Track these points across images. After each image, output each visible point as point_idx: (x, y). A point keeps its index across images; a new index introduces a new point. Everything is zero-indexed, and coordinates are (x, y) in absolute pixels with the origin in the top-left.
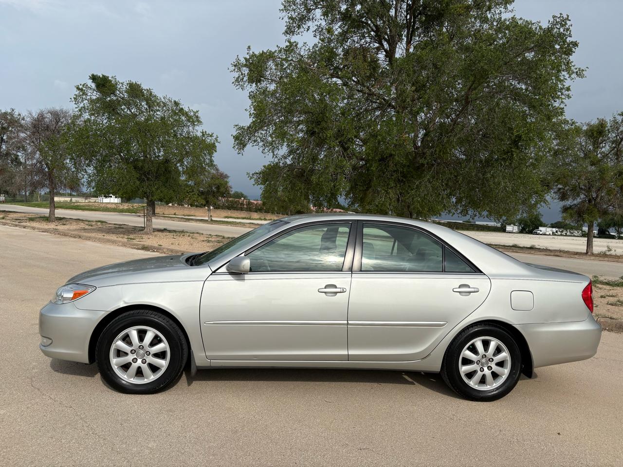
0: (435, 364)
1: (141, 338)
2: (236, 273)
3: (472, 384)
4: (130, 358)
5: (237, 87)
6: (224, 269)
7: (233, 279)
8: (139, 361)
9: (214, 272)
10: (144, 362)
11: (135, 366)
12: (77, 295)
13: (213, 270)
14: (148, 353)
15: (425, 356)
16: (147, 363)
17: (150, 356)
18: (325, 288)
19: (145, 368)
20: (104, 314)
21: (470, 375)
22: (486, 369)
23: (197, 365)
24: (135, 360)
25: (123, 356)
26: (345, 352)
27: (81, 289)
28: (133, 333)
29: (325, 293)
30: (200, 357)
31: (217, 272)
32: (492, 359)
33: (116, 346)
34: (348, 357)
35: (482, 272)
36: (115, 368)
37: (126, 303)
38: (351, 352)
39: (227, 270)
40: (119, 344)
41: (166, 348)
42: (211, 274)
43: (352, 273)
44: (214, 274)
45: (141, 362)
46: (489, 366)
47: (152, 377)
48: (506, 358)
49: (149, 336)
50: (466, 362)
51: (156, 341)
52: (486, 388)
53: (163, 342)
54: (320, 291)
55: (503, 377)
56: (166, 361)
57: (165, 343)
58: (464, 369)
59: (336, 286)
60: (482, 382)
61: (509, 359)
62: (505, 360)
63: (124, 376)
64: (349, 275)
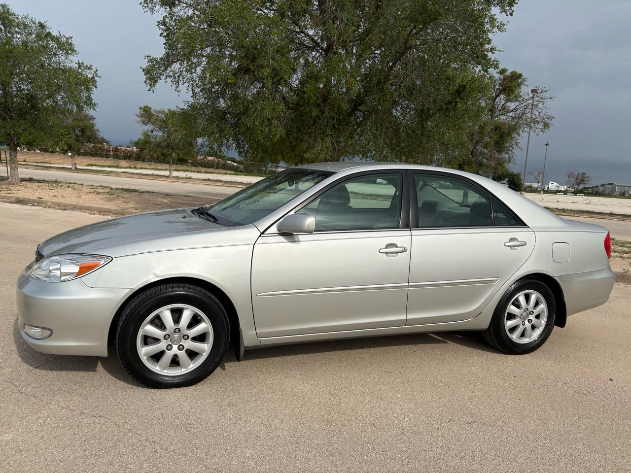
0: (484, 323)
1: (177, 320)
2: (288, 233)
4: (162, 345)
5: (145, 10)
6: (274, 229)
7: (286, 241)
8: (175, 347)
9: (263, 233)
10: (181, 348)
11: (169, 354)
12: (84, 270)
13: (261, 231)
14: (186, 337)
15: (477, 314)
16: (185, 349)
17: (190, 339)
18: (386, 247)
19: (182, 354)
20: (130, 291)
21: (513, 329)
22: (526, 322)
23: (246, 345)
24: (170, 347)
25: (151, 344)
26: (403, 317)
27: (89, 261)
28: (166, 314)
29: (386, 253)
30: (249, 336)
31: (267, 232)
32: (532, 312)
33: (144, 331)
34: (406, 323)
35: (526, 225)
36: (144, 359)
37: (158, 276)
38: (410, 316)
39: (278, 230)
40: (149, 329)
41: (207, 328)
42: (260, 236)
43: (410, 230)
44: (262, 235)
45: (177, 349)
46: (530, 319)
47: (192, 366)
48: (543, 309)
49: (187, 316)
50: (511, 316)
51: (195, 321)
52: (525, 341)
53: (204, 321)
54: (381, 251)
55: (540, 328)
56: (208, 343)
57: (207, 322)
58: (509, 324)
59: (397, 245)
60: (523, 335)
61: (546, 311)
62: (543, 311)
63: (156, 368)
64: (408, 233)
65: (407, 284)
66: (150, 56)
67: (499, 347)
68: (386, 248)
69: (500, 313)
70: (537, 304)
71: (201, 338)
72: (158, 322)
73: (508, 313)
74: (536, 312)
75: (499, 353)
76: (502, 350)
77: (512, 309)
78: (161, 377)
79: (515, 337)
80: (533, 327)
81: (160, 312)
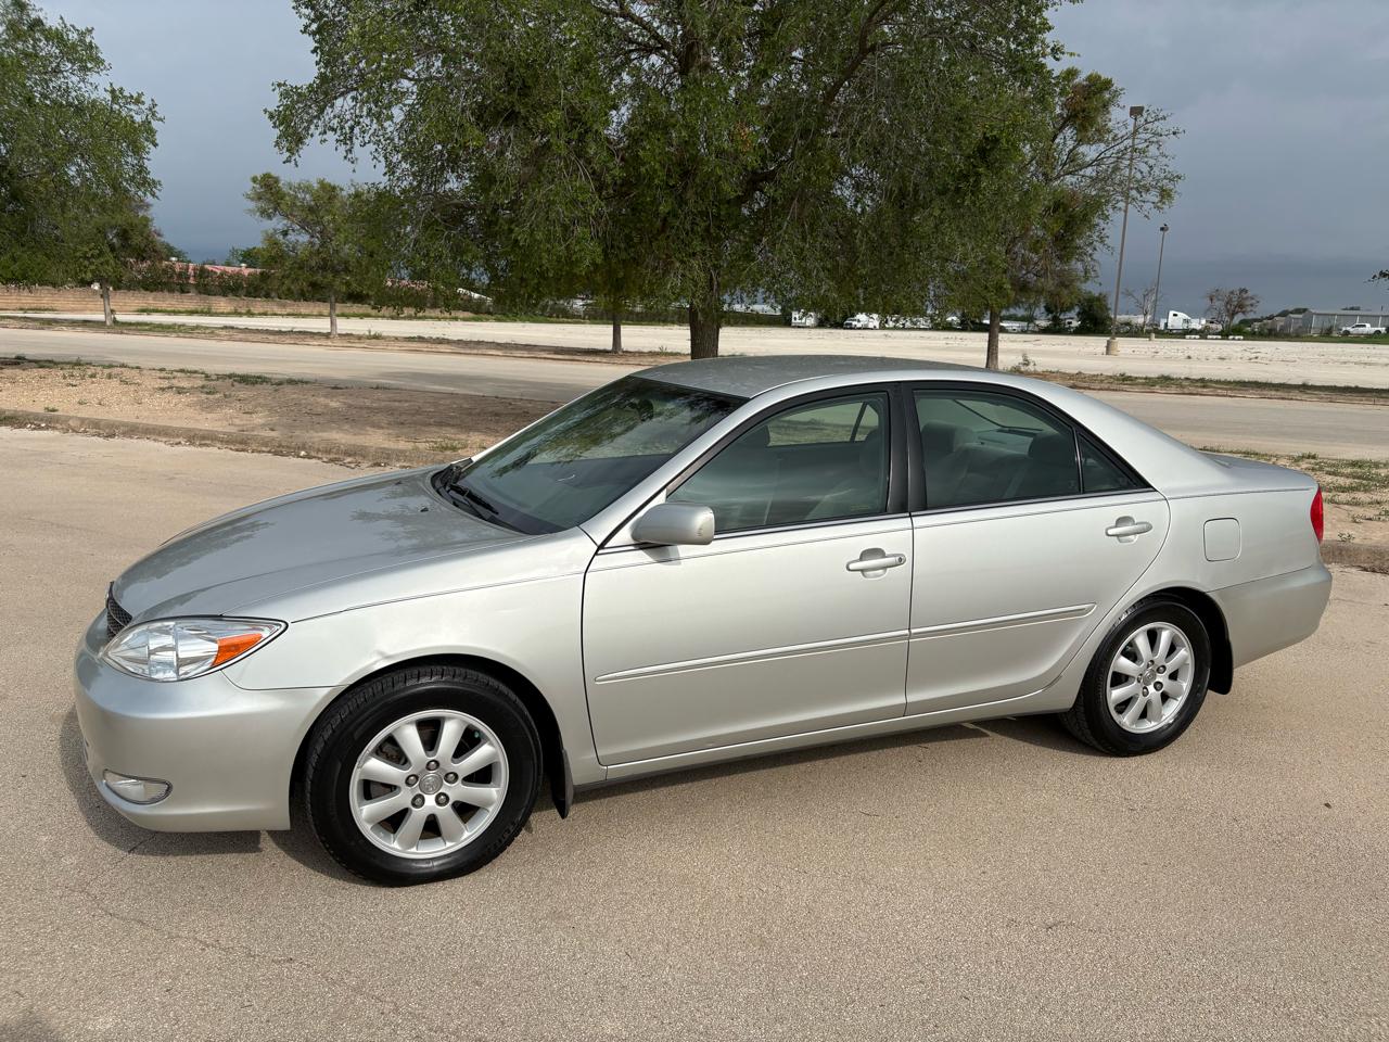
0: (1065, 696)
1: (431, 742)
2: (655, 542)
3: (1128, 723)
4: (402, 799)
6: (625, 536)
7: (651, 560)
8: (430, 800)
9: (601, 546)
10: (442, 799)
11: (418, 816)
12: (229, 653)
13: (599, 543)
14: (452, 777)
15: (1050, 681)
16: (450, 803)
17: (459, 781)
19: (445, 813)
20: (330, 693)
21: (1123, 706)
22: (1151, 688)
23: (575, 783)
24: (418, 800)
25: (379, 796)
26: (899, 700)
27: (238, 633)
28: (407, 732)
29: (862, 570)
30: (581, 764)
31: (609, 545)
32: (1164, 667)
33: (363, 772)
34: (906, 709)
35: (1150, 486)
36: (367, 830)
37: (388, 657)
38: (913, 697)
39: (634, 537)
40: (374, 766)
41: (495, 755)
42: (596, 554)
43: (910, 516)
44: (600, 552)
45: (434, 803)
46: (1158, 682)
47: (466, 834)
48: (1185, 659)
49: (451, 733)
50: (1120, 679)
51: (469, 741)
52: (1149, 726)
53: (487, 740)
54: (851, 567)
55: (1179, 699)
56: (499, 786)
57: (494, 742)
58: (1116, 694)
59: (883, 552)
60: (1144, 715)
61: (1190, 662)
62: (1184, 664)
63: (392, 845)
64: (906, 522)
65: (907, 632)
66: (285, 84)
67: (1095, 743)
68: (861, 559)
69: (1097, 673)
70: (1172, 649)
71: (483, 776)
72: (393, 752)
73: (1115, 673)
74: (1171, 665)
75: (1095, 754)
76: (1101, 749)
77: (1122, 663)
78: (405, 864)
79: (1126, 721)
80: (1165, 697)
81: (395, 730)
